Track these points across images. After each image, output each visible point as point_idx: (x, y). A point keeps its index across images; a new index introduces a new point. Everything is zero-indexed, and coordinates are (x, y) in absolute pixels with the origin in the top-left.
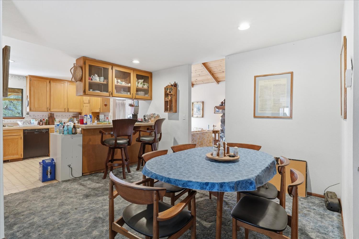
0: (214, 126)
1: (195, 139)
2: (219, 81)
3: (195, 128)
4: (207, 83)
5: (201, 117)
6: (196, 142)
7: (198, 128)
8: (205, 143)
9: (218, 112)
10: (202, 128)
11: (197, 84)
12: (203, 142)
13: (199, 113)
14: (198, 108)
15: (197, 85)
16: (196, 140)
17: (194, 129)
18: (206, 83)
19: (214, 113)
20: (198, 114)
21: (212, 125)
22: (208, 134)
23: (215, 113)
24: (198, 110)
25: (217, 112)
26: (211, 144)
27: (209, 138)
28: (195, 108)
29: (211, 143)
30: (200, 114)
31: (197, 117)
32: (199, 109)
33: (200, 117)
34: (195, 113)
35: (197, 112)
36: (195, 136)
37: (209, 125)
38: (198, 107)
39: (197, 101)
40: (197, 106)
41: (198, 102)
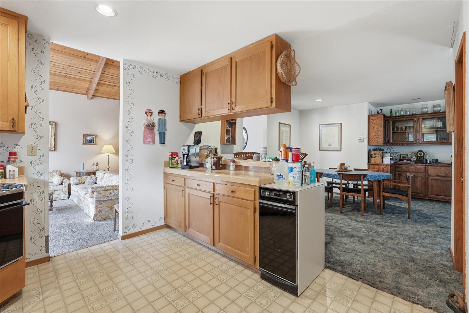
5: (53, 151)
9: (91, 142)
19: (83, 144)
23: (85, 143)
25: (88, 143)
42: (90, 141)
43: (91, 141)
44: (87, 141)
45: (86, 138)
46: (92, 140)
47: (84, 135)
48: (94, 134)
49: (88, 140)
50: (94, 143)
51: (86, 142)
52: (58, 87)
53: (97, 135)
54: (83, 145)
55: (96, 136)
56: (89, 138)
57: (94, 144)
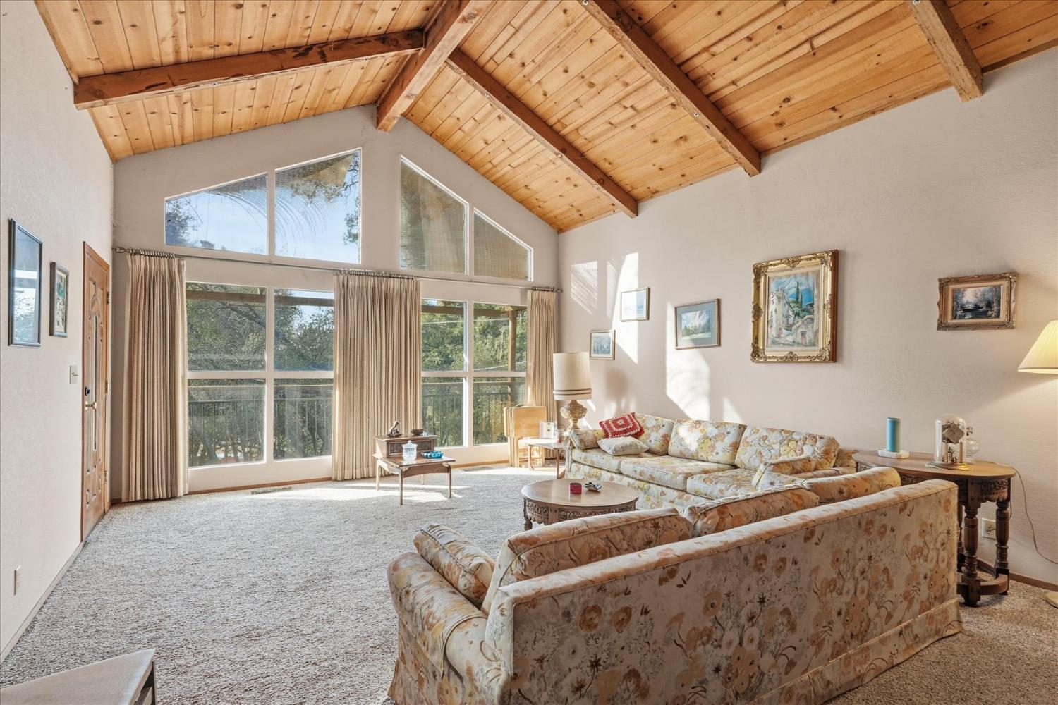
0: (952, 433)
1: (786, 600)
2: (984, 70)
3: (773, 430)
4: (873, 113)
5: (824, 361)
6: (792, 627)
7: (796, 437)
8: (890, 616)
9: (985, 314)
10: (828, 433)
11: (787, 144)
12: (872, 610)
13: (803, 334)
14: (797, 301)
15: (791, 149)
16: (795, 611)
17: (765, 438)
18: (859, 118)
19: (942, 326)
20: (799, 338)
21: (939, 424)
22: (924, 524)
23: (950, 321)
24: (796, 310)
25: (968, 320)
26: (945, 611)
27: (932, 554)
28: (773, 298)
29: (942, 598)
30: (810, 335)
31: (791, 359)
32: (802, 306)
33: (812, 360)
34: (773, 333)
35: (789, 328)
36: (779, 570)
37: (895, 423)
38: (794, 290)
39: (791, 251)
40: (791, 287)
41: (793, 261)
42: (976, 311)
43: (983, 312)
44: (960, 313)
45: (955, 299)
46: (989, 305)
47: (943, 284)
48: (1000, 271)
49: (970, 307)
50: (1003, 318)
51: (955, 317)
52: (836, 115)
53: (1015, 274)
54: (943, 333)
55: (1011, 277)
56: (970, 296)
57: (1000, 326)
